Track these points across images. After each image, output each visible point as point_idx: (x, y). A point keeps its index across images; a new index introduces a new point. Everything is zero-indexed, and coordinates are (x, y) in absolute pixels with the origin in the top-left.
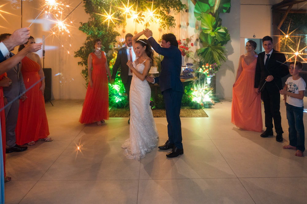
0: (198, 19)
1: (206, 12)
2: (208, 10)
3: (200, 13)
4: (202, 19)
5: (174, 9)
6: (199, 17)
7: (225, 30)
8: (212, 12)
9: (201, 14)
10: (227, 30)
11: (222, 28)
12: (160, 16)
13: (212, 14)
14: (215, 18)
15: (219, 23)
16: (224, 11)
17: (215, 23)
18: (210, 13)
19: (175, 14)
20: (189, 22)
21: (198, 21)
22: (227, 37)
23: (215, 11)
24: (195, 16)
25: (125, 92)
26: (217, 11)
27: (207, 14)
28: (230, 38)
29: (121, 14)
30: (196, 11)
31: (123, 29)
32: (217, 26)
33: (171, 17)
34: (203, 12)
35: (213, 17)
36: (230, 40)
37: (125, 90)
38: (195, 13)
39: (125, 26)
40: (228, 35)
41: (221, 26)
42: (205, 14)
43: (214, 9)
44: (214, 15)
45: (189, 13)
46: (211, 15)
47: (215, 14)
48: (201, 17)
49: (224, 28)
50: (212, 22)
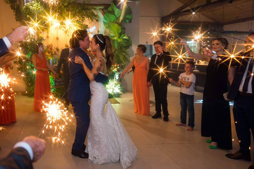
0: (107, 28)
1: (113, 22)
2: (114, 21)
3: (108, 22)
4: (109, 27)
5: (89, 19)
6: (108, 26)
7: (128, 37)
8: (118, 22)
9: (109, 24)
10: (129, 37)
11: (126, 35)
12: (77, 24)
13: (118, 23)
14: (120, 27)
15: (123, 31)
16: (127, 21)
17: (121, 31)
18: (117, 23)
19: (89, 23)
20: (99, 30)
21: (106, 29)
22: (130, 42)
23: (120, 21)
24: (105, 25)
25: (54, 85)
26: (122, 21)
27: (114, 24)
28: (132, 43)
29: (46, 22)
30: (105, 21)
31: (47, 35)
32: (122, 33)
33: (86, 25)
34: (110, 22)
35: (119, 26)
36: (131, 45)
37: (53, 83)
38: (104, 22)
39: (49, 33)
40: (130, 41)
41: (125, 34)
42: (112, 23)
43: (119, 20)
44: (120, 25)
45: (99, 22)
46: (117, 25)
47: (121, 23)
48: (109, 26)
49: (127, 35)
50: (118, 31)
